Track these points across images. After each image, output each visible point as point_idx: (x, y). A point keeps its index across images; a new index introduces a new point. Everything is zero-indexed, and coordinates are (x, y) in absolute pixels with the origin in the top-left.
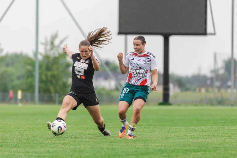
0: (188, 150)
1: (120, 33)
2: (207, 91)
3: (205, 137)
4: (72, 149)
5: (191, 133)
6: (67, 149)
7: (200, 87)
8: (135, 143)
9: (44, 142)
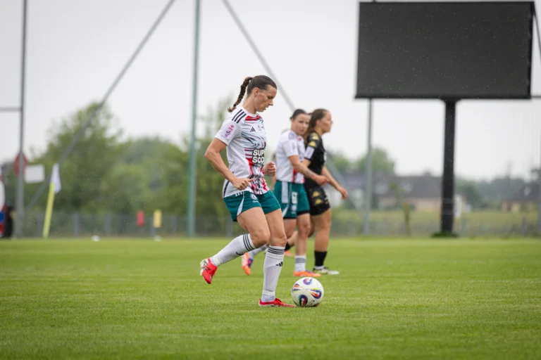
0: (503, 326)
1: (359, 96)
2: (523, 209)
3: (532, 300)
4: (273, 325)
5: (505, 292)
6: (265, 324)
7: (510, 202)
8: (397, 313)
9: (216, 312)
